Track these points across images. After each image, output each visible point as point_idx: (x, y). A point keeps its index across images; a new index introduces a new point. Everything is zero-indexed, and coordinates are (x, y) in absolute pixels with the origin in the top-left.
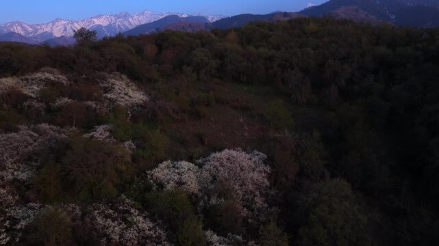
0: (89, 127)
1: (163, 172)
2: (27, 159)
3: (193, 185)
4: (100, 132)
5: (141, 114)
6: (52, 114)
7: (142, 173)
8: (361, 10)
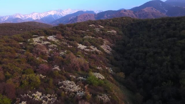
1: (108, 31)
2: (99, 30)
3: (110, 32)
5: (104, 28)
6: (97, 28)
8: (154, 9)
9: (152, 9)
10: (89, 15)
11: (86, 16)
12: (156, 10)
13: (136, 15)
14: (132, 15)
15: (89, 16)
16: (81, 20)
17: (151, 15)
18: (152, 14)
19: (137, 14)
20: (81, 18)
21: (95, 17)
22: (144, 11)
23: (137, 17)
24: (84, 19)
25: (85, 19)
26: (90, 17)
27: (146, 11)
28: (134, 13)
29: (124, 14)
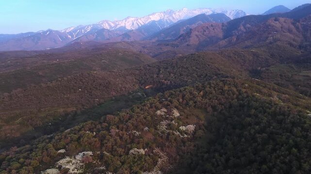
0: (172, 121)
1: (181, 128)
2: (166, 125)
3: (184, 129)
4: (173, 122)
5: (178, 118)
6: (167, 119)
7: (178, 128)
10: (212, 26)
11: (207, 27)
13: (297, 28)
14: (289, 27)
15: (211, 29)
16: (197, 36)
19: (299, 25)
20: (198, 32)
21: (222, 29)
23: (299, 32)
24: (203, 34)
25: (205, 33)
26: (214, 29)
28: (293, 24)
29: (273, 26)
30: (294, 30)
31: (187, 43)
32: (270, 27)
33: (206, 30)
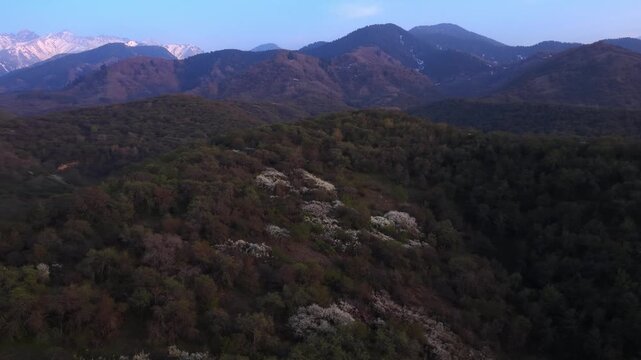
0: (331, 202)
1: (375, 220)
2: (329, 216)
3: (390, 225)
6: (310, 196)
7: (368, 220)
8: (383, 53)
9: (378, 53)
10: (152, 62)
11: (142, 65)
12: (390, 60)
13: (331, 75)
14: (317, 71)
15: (151, 69)
16: (121, 81)
17: (381, 77)
18: (385, 74)
19: (333, 70)
20: (123, 73)
21: (175, 72)
22: (356, 60)
23: (335, 82)
24: (136, 79)
25: (140, 77)
26: (157, 71)
27: (362, 60)
28: (322, 67)
29: (290, 66)
30: (326, 77)
31: (99, 96)
32: (283, 69)
33: (142, 72)
